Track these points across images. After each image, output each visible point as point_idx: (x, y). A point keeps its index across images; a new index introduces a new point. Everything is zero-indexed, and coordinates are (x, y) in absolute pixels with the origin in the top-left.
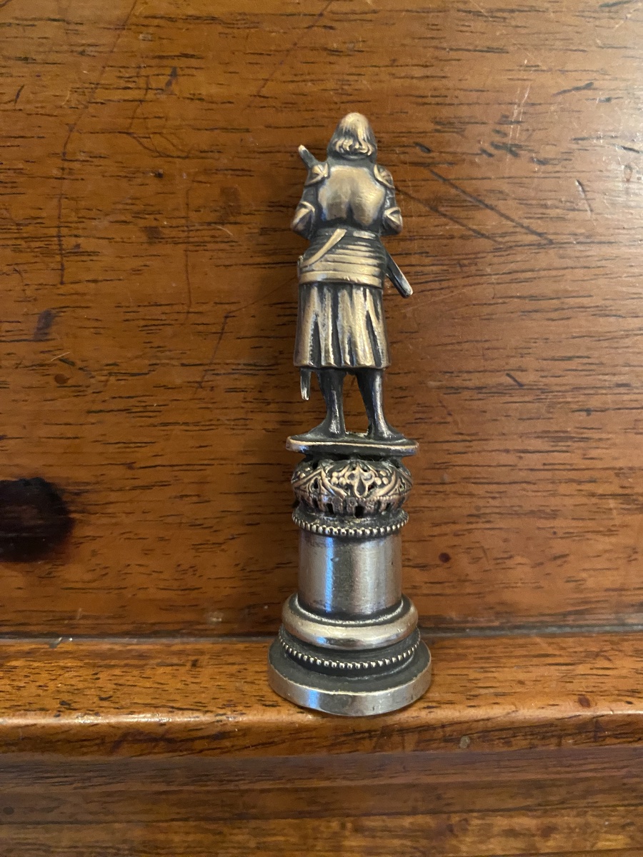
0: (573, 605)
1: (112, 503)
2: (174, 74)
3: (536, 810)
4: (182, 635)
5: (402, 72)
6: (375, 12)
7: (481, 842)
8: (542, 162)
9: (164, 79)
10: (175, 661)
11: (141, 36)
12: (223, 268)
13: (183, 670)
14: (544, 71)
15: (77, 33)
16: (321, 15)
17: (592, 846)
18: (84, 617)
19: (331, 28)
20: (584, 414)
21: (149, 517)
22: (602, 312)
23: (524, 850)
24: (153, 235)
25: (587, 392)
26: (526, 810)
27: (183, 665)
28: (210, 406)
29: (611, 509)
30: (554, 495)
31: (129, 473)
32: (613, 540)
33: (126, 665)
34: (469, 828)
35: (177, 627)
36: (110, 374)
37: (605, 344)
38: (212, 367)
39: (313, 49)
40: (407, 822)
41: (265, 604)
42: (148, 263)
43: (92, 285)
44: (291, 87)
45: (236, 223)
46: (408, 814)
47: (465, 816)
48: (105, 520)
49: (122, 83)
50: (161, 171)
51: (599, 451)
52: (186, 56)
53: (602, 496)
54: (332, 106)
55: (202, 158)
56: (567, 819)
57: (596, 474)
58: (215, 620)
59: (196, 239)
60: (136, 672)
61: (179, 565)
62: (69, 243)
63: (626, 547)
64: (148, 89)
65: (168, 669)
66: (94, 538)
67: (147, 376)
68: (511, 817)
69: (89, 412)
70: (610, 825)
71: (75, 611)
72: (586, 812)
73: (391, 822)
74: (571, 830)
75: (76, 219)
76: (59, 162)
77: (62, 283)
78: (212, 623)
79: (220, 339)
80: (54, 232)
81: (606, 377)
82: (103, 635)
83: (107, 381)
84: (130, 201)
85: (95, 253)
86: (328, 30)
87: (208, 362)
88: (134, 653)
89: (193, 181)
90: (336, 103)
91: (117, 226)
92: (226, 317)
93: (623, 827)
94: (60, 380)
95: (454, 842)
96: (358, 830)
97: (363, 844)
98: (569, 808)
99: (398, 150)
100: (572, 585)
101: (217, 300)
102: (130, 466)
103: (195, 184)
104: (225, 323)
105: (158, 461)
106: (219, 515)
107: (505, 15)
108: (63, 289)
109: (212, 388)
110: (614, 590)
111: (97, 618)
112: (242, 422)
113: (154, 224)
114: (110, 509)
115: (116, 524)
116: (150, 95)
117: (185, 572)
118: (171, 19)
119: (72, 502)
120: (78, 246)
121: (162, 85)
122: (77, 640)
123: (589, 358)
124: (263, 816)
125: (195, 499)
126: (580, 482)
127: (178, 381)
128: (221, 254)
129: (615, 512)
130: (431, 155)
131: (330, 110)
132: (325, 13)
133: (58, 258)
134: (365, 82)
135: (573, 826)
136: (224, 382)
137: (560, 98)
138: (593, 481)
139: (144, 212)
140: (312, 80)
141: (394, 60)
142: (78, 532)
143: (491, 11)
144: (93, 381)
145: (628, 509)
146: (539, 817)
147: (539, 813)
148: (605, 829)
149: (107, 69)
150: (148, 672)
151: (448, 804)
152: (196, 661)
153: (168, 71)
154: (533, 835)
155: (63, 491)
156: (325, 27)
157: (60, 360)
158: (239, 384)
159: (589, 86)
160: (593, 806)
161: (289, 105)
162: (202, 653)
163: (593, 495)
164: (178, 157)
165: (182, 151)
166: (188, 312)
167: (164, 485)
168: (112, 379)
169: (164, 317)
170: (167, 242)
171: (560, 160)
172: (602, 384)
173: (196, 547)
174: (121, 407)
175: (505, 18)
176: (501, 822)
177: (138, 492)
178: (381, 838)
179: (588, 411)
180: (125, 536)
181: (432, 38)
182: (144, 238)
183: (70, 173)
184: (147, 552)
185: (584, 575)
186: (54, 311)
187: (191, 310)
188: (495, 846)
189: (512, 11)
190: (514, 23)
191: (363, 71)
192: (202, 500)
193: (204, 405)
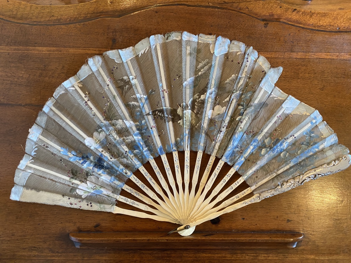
7: (261, 258)
23: (266, 259)
26: (266, 254)
29: (273, 220)
30: (267, 218)
31: (226, 215)
34: (260, 256)
40: (253, 255)
47: (259, 254)
56: (271, 255)
57: (271, 216)
70: (275, 256)
73: (251, 255)
74: (271, 257)
78: (233, 231)
93: (277, 256)
95: (258, 258)
96: (247, 255)
106: (234, 220)
117: (230, 225)
119: (220, 218)
123: (270, 205)
124: (237, 253)
142: (220, 221)
145: (275, 220)
151: (257, 252)
154: (267, 257)
160: (273, 254)
163: (271, 218)
172: (271, 207)
173: (232, 223)
176: (263, 255)
178: (250, 257)
179: (270, 210)
180: (225, 222)
184: (227, 223)
185: (270, 227)
188: (263, 258)
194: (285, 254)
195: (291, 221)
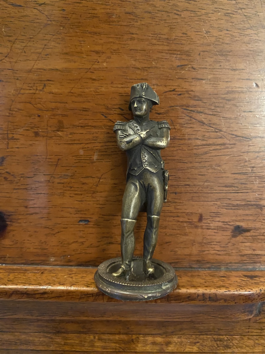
0: (173, 260)
1: (20, 219)
2: (45, 85)
3: (163, 335)
4: (41, 265)
5: (115, 86)
6: (106, 68)
7: (144, 346)
8: (159, 114)
9: (41, 87)
10: (36, 272)
11: (35, 75)
12: (58, 145)
13: (38, 274)
14: (159, 86)
15: (16, 73)
16: (90, 69)
17: (184, 350)
18: (9, 257)
19: (93, 72)
20: (174, 194)
21: (32, 224)
22: (180, 161)
23: (159, 350)
24: (37, 134)
25: (175, 187)
26: (160, 335)
27: (39, 273)
28: (52, 188)
29: (185, 226)
30: (165, 221)
31: (26, 210)
32: (187, 237)
33: (20, 272)
34: (139, 340)
35: (39, 262)
36: (21, 177)
37: (181, 171)
38: (53, 176)
39: (87, 79)
40: (117, 337)
41: (69, 255)
42: (34, 142)
43: (17, 149)
44: (80, 90)
45: (62, 131)
46: (118, 334)
47: (138, 336)
48: (17, 225)
49: (29, 88)
50: (39, 115)
51: (179, 206)
52: (49, 80)
53: (182, 222)
54: (93, 96)
55: (52, 111)
56: (175, 339)
57: (179, 215)
58: (52, 260)
59: (50, 136)
60: (22, 274)
61: (41, 241)
62: (10, 136)
63: (191, 240)
64: (37, 90)
65: (33, 274)
66: (14, 230)
67: (33, 178)
68: (154, 337)
69: (14, 189)
70: (190, 342)
71: (6, 255)
72: (181, 337)
73: (111, 337)
74: (176, 343)
75: (13, 129)
76: (9, 112)
77: (8, 148)
78: (51, 261)
79: (56, 166)
80: (6, 132)
81: (181, 182)
82: (15, 264)
83: (20, 179)
84: (30, 124)
85: (18, 139)
86: (92, 73)
87: (52, 174)
88: (24, 269)
89: (50, 118)
90: (94, 95)
91: (26, 131)
92: (58, 160)
93: (195, 343)
94: (6, 178)
95: (134, 346)
96: (99, 339)
97: (102, 345)
98: (175, 335)
99: (113, 110)
100: (173, 253)
101: (56, 154)
102: (26, 207)
103: (50, 119)
104: (58, 162)
105: (35, 206)
106: (54, 224)
107: (147, 69)
108: (8, 150)
109: (53, 182)
110: (188, 255)
111: (13, 258)
112: (62, 194)
113: (37, 131)
114: (19, 221)
115: (21, 226)
116: (37, 92)
117: (42, 243)
118: (45, 70)
119: (8, 218)
120: (13, 137)
121: (41, 89)
122: (6, 265)
123: (175, 176)
124: (67, 332)
125: (46, 219)
126: (174, 217)
127: (42, 180)
128: (57, 140)
129: (186, 227)
130: (124, 111)
131: (92, 97)
132: (91, 68)
133: (7, 140)
134: (103, 89)
135: (176, 342)
136: (57, 180)
137: (164, 94)
138: (178, 217)
139: (34, 127)
140: (87, 88)
141: (112, 82)
142: (9, 228)
143: (142, 68)
144: (15, 179)
145: (191, 227)
146: (164, 338)
147: (164, 336)
148: (188, 344)
149: (25, 84)
150: (26, 274)
151: (132, 331)
152: (43, 272)
153: (43, 85)
154: (162, 345)
155: (5, 215)
156: (91, 72)
157: (7, 172)
158: (62, 181)
159: (174, 90)
160: (183, 334)
161: (80, 95)
162: (46, 270)
163: (179, 221)
164: (45, 111)
165: (46, 109)
166: (46, 158)
167: (36, 213)
168: (22, 178)
169: (39, 159)
170: (41, 137)
171: (165, 113)
172: (180, 184)
173: (46, 235)
174: (24, 188)
175: (147, 70)
176: (150, 339)
177: (28, 215)
178: (108, 343)
179: (176, 193)
180: (24, 230)
181: (124, 76)
182: (33, 135)
183: (12, 115)
184: (30, 236)
185: (177, 249)
186: (5, 157)
187: (48, 157)
188: (149, 348)
189: (149, 68)
190: (150, 71)
191: (102, 85)
192: (49, 219)
193: (50, 188)
194: (221, 337)
195: (248, 230)
